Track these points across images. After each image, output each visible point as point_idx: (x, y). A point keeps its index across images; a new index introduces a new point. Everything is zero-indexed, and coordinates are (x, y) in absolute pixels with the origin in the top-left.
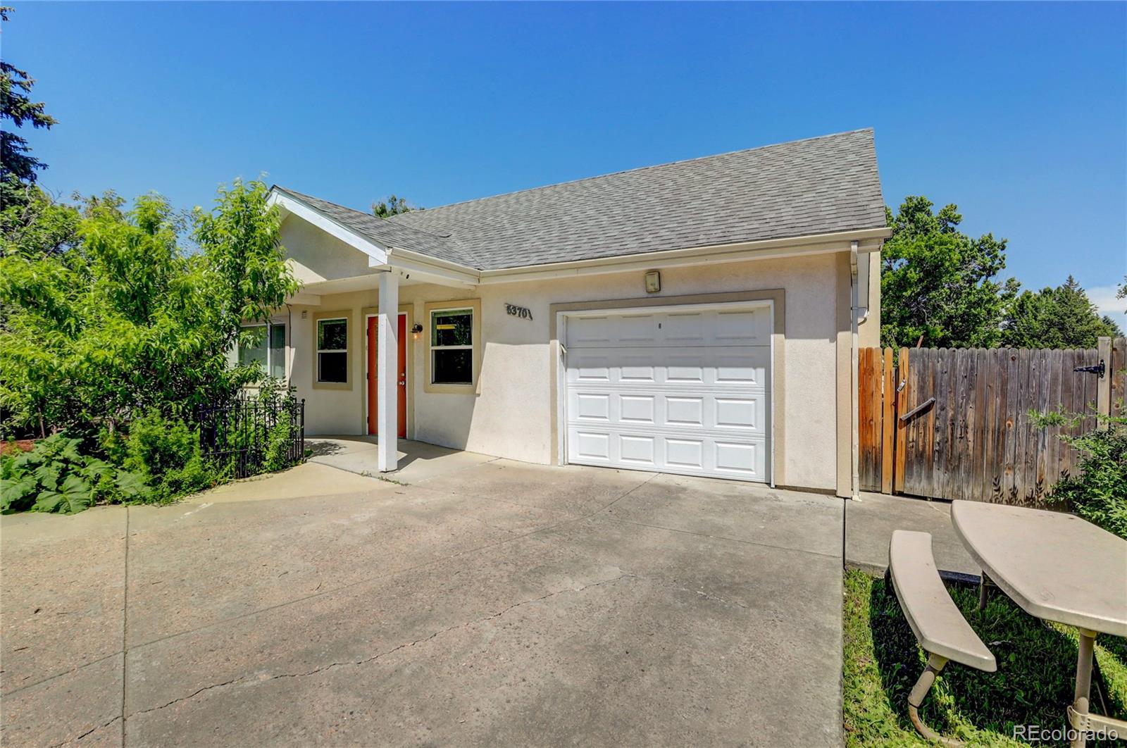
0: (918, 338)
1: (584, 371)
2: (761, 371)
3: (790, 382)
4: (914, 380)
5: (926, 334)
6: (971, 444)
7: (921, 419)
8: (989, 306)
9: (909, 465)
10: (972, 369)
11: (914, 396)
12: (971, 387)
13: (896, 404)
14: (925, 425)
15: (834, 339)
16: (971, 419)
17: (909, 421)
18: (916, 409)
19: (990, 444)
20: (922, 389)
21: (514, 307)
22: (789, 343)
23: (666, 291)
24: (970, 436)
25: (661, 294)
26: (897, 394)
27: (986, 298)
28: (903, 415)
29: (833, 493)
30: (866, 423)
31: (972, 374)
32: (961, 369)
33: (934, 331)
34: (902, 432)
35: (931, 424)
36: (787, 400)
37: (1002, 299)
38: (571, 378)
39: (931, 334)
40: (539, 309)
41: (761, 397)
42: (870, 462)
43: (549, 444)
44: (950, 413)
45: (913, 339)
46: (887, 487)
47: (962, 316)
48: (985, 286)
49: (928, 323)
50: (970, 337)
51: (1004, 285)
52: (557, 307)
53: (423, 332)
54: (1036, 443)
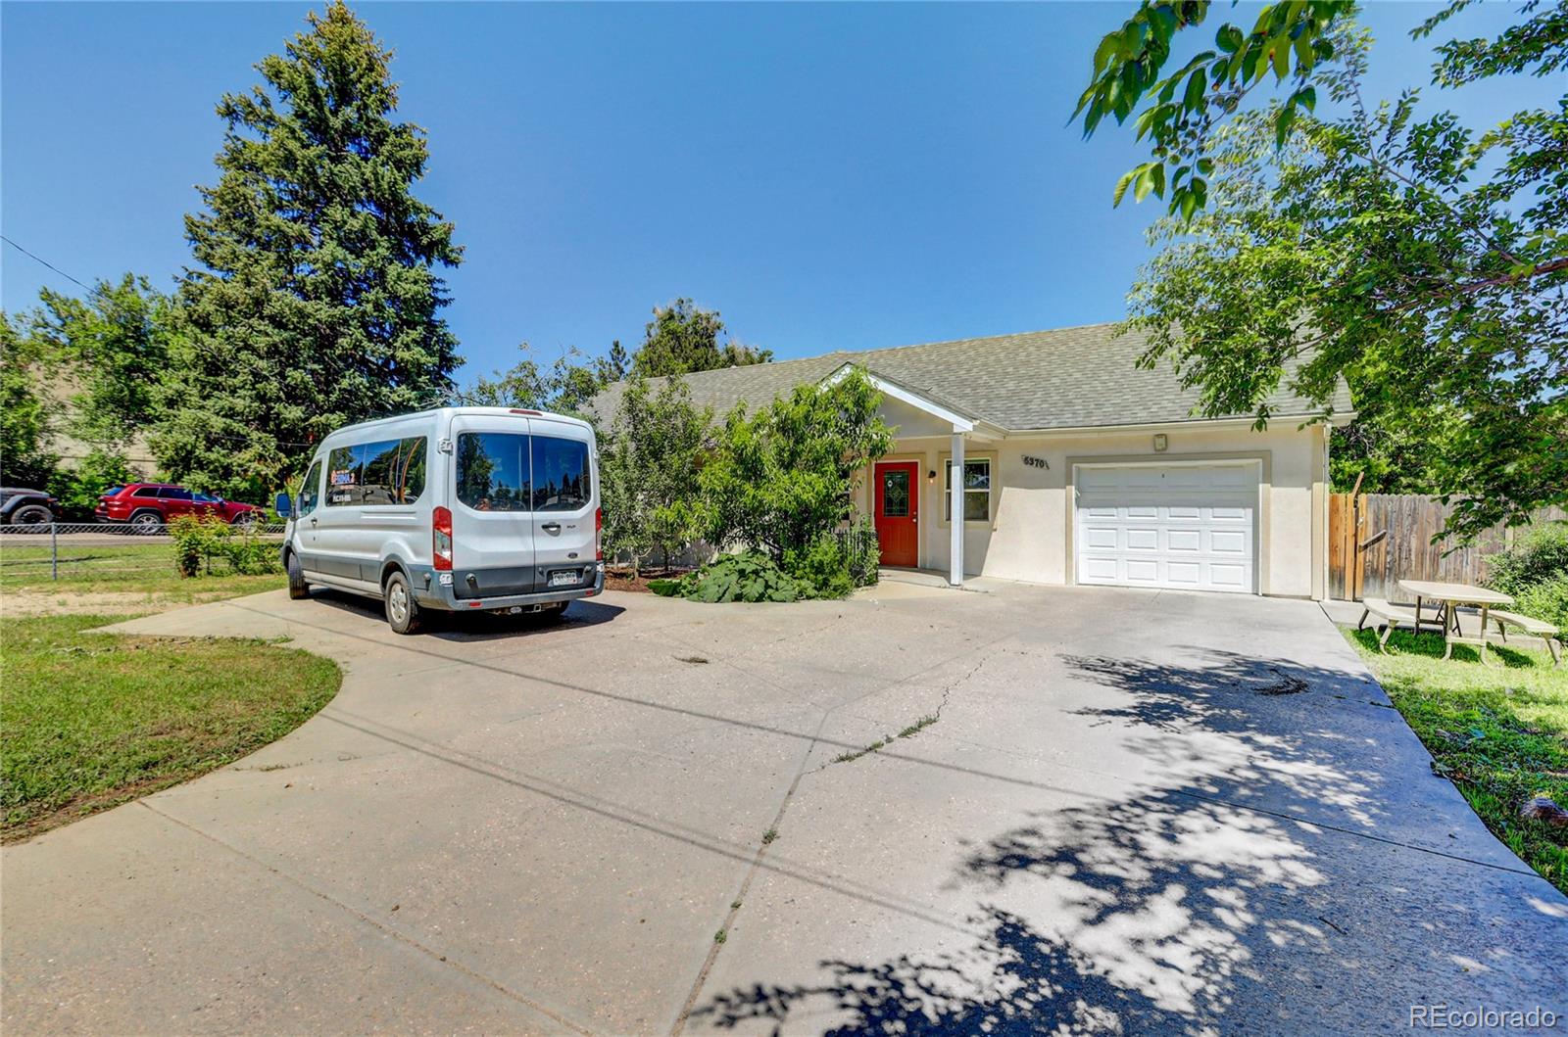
0: (1357, 474)
1: (1093, 511)
2: (1250, 511)
3: (1275, 519)
4: (1371, 518)
5: (1368, 469)
6: (1414, 563)
7: (1376, 545)
9: (1366, 578)
10: (1415, 509)
11: (1370, 529)
12: (1414, 522)
13: (1356, 535)
14: (1379, 550)
15: (1310, 488)
16: (1414, 544)
17: (1366, 547)
18: (1372, 538)
19: (1428, 562)
20: (1376, 524)
21: (1032, 459)
22: (1274, 490)
23: (1171, 450)
24: (1413, 557)
25: (1167, 452)
26: (1357, 528)
28: (1361, 543)
29: (1310, 598)
30: (1333, 550)
31: (1414, 512)
32: (1406, 510)
33: (1378, 465)
34: (1360, 555)
35: (1383, 549)
36: (1272, 531)
38: (1081, 516)
39: (1374, 469)
40: (1056, 461)
41: (1250, 530)
42: (1336, 576)
43: (1063, 568)
44: (1398, 541)
45: (1350, 476)
46: (1349, 596)
49: (1370, 456)
52: (1071, 459)
53: (936, 478)
54: (1462, 561)
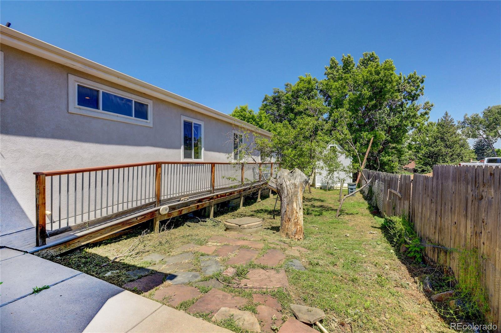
8: (413, 120)
27: (412, 114)
37: (421, 116)
47: (397, 127)
48: (412, 105)
50: (401, 140)
51: (423, 106)
